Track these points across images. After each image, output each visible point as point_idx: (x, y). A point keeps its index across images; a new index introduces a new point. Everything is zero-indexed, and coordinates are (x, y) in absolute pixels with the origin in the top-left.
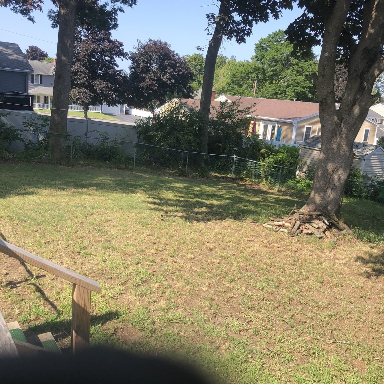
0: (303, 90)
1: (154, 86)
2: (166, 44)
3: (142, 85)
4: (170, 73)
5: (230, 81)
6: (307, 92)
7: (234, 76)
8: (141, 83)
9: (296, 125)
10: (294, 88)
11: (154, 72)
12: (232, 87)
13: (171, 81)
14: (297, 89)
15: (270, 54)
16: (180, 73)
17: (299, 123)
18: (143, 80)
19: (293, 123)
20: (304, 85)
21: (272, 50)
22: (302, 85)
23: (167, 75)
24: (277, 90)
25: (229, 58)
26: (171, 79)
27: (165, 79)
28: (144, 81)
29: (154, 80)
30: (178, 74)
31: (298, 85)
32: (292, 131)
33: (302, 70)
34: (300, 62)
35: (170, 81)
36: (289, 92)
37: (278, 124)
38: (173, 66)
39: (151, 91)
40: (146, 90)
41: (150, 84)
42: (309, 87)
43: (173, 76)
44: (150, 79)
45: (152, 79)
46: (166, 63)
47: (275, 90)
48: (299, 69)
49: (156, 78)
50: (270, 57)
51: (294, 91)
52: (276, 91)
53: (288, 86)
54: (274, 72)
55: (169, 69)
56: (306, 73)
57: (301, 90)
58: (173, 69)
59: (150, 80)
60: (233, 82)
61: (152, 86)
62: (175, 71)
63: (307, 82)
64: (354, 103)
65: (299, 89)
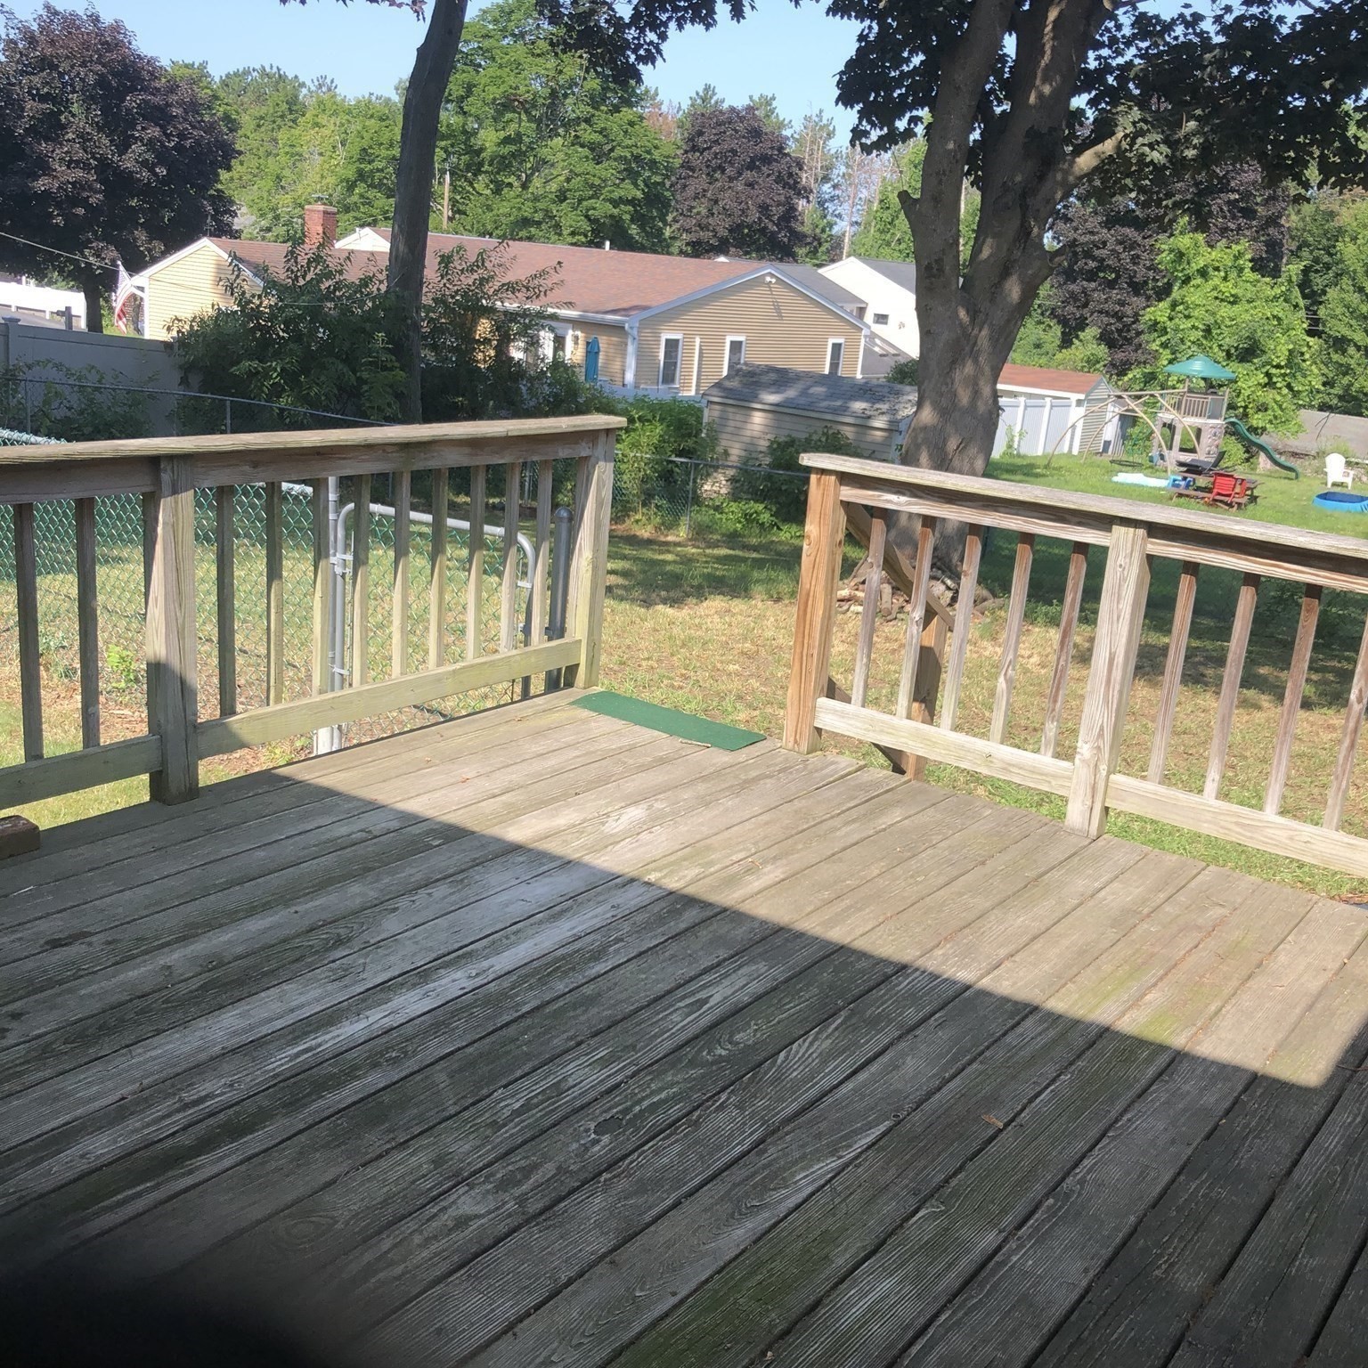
0: (616, 211)
1: (91, 189)
2: (117, 28)
3: (41, 184)
4: (150, 144)
5: (351, 173)
6: (627, 217)
7: (365, 155)
8: (36, 178)
9: (635, 332)
10: (585, 203)
11: (84, 138)
12: (362, 196)
13: (156, 174)
14: (594, 209)
15: (495, 80)
16: (188, 143)
17: (644, 324)
18: (43, 167)
19: (627, 326)
20: (616, 195)
21: (501, 67)
22: (610, 192)
23: (137, 148)
24: (527, 212)
25: (308, 83)
26: (154, 165)
27: (128, 162)
28: (47, 170)
29: (86, 167)
30: (179, 147)
31: (596, 191)
32: (624, 355)
33: (604, 140)
34: (597, 113)
35: (152, 170)
36: (570, 218)
37: (574, 330)
38: (159, 115)
39: (81, 211)
40: (58, 205)
41: (73, 184)
42: (632, 202)
43: (162, 156)
44: (71, 161)
45: (77, 162)
46: (131, 101)
47: (520, 209)
48: (596, 138)
49: (95, 159)
50: (495, 92)
51: (587, 217)
52: (526, 214)
53: (562, 197)
54: (513, 148)
55: (144, 129)
56: (618, 152)
57: (609, 213)
58: (161, 127)
59: (69, 167)
60: (361, 176)
61: (83, 189)
62: (168, 136)
63: (627, 184)
64: (1005, 273)
65: (601, 209)
